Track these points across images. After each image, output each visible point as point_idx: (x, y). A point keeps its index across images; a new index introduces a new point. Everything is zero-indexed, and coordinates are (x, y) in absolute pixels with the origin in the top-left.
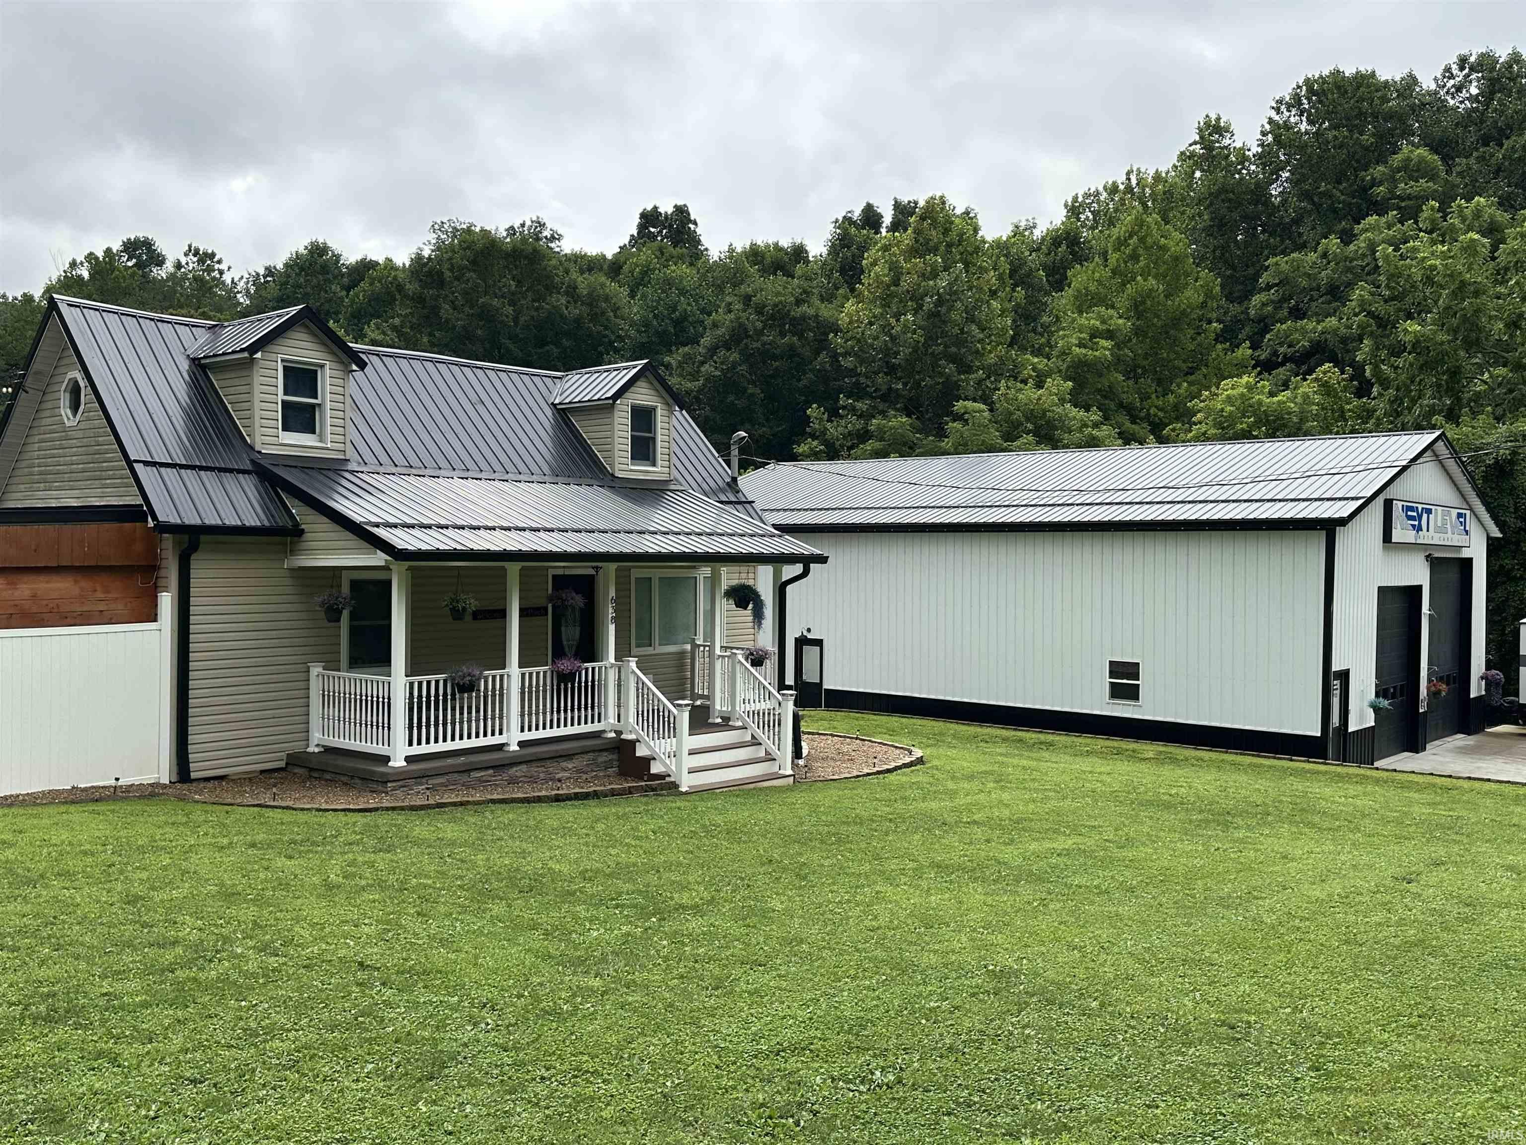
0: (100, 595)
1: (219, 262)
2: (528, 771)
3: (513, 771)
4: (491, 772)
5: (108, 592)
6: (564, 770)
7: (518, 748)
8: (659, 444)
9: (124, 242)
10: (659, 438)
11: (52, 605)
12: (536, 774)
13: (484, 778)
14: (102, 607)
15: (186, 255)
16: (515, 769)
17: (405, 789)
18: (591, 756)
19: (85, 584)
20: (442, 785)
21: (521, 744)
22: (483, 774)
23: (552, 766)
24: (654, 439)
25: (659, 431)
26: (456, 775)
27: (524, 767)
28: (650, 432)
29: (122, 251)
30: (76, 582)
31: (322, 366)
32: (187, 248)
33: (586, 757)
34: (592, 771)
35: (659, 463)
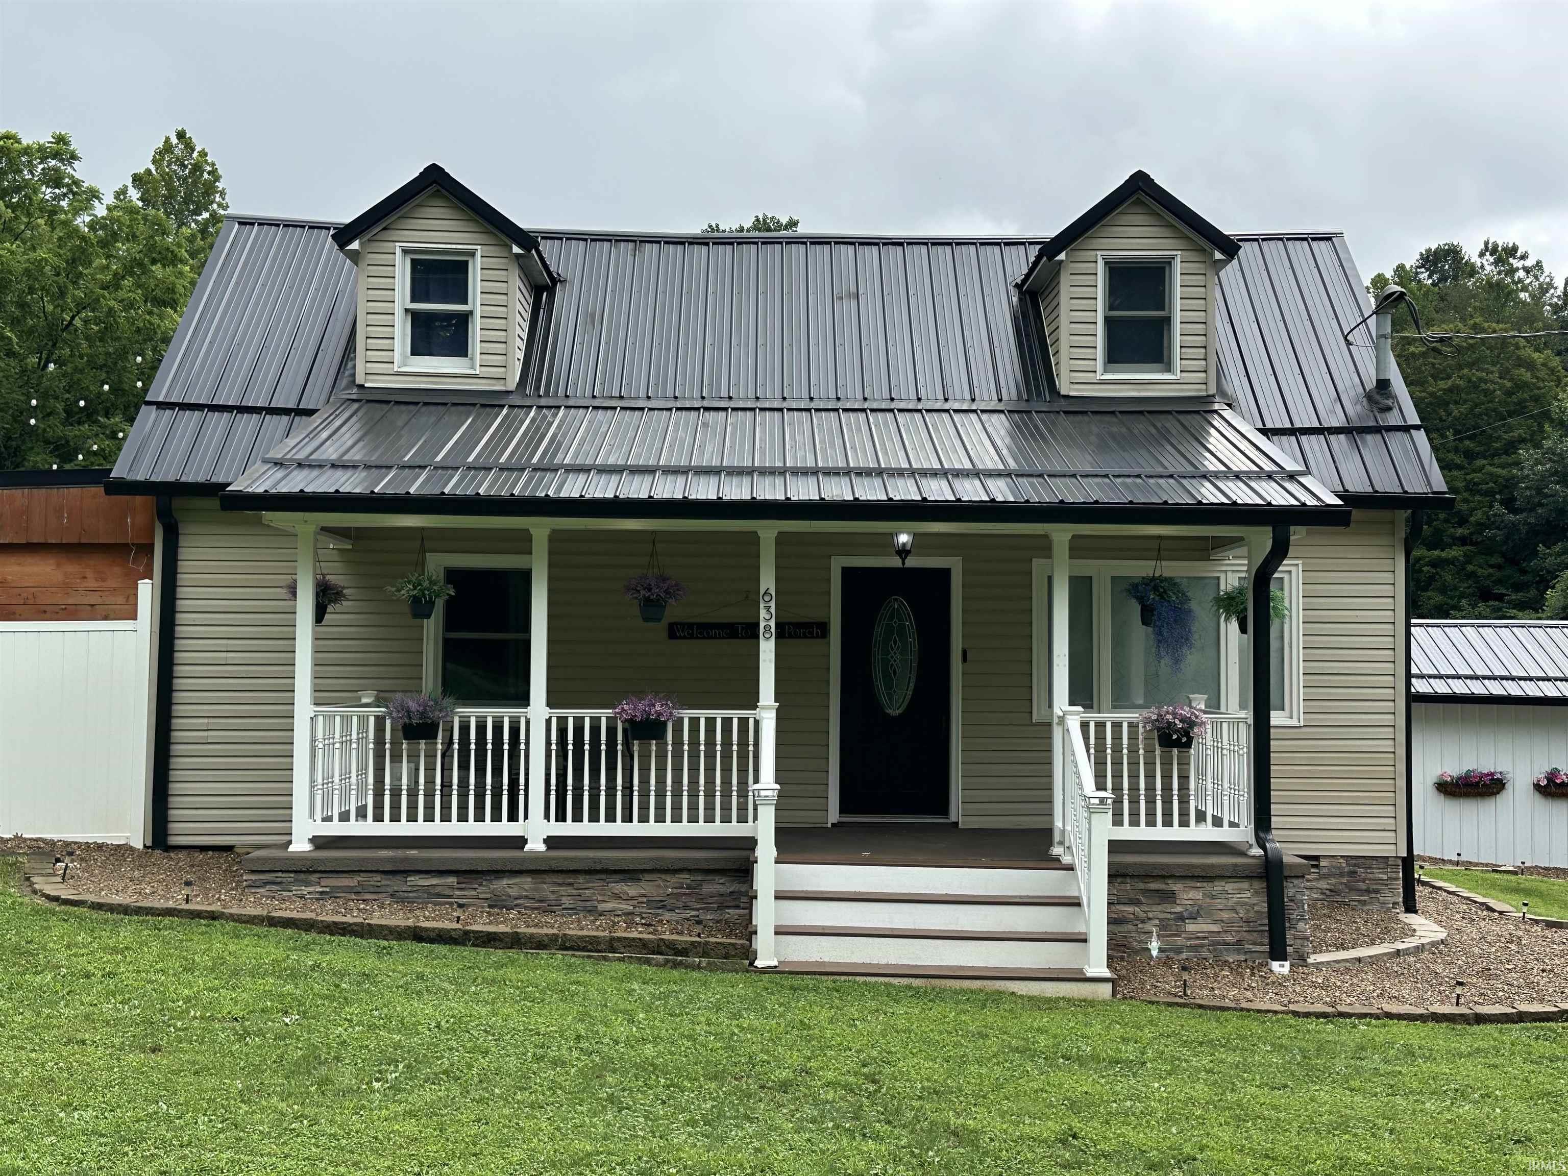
0: (92, 584)
1: (1524, 257)
2: (536, 890)
3: (503, 885)
4: (452, 880)
5: (104, 580)
6: (617, 897)
7: (542, 847)
8: (1177, 328)
9: (1421, 254)
10: (1177, 317)
11: (25, 595)
12: (552, 897)
13: (438, 890)
14: (94, 599)
15: (1482, 255)
16: (505, 882)
17: (275, 888)
18: (686, 879)
19: (72, 568)
20: (349, 890)
21: (552, 842)
22: (434, 881)
23: (592, 889)
24: (1168, 320)
25: (1178, 304)
26: (378, 877)
27: (527, 882)
28: (1163, 309)
29: (1418, 267)
30: (59, 565)
31: (473, 254)
32: (1483, 247)
33: (674, 879)
34: (686, 907)
35: (1178, 364)
